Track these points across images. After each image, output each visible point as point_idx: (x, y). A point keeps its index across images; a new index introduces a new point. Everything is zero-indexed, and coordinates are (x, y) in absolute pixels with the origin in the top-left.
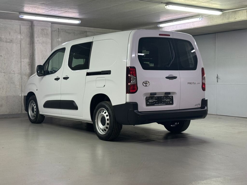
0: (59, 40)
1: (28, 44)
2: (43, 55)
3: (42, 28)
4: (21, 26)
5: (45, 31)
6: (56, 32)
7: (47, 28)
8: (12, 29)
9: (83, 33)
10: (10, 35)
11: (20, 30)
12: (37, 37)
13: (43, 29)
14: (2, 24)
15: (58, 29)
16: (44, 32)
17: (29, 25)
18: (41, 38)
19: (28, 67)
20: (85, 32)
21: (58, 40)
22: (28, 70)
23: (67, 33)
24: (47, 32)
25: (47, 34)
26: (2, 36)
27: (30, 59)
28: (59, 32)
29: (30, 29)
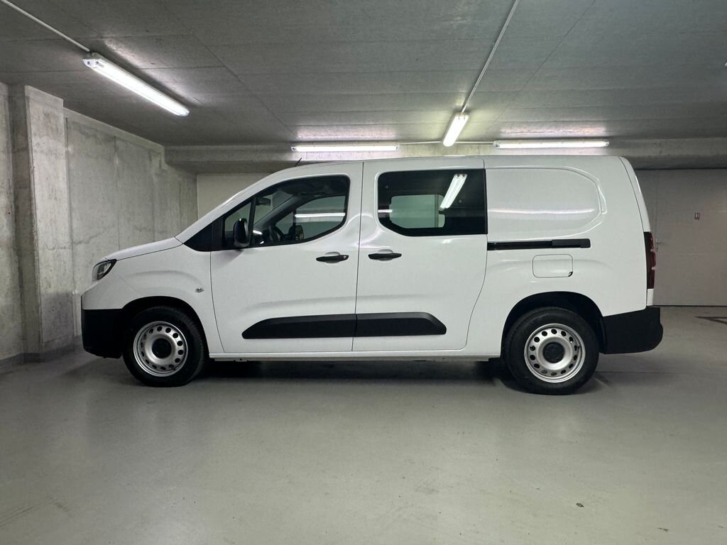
1: (3, 152)
2: (51, 187)
3: (45, 109)
5: (53, 120)
7: (56, 113)
12: (35, 135)
13: (48, 115)
15: (67, 122)
16: (50, 122)
17: (4, 96)
18: (45, 139)
19: (5, 220)
22: (5, 228)
24: (56, 125)
25: (58, 130)
27: (8, 198)
28: (67, 127)
29: (5, 105)
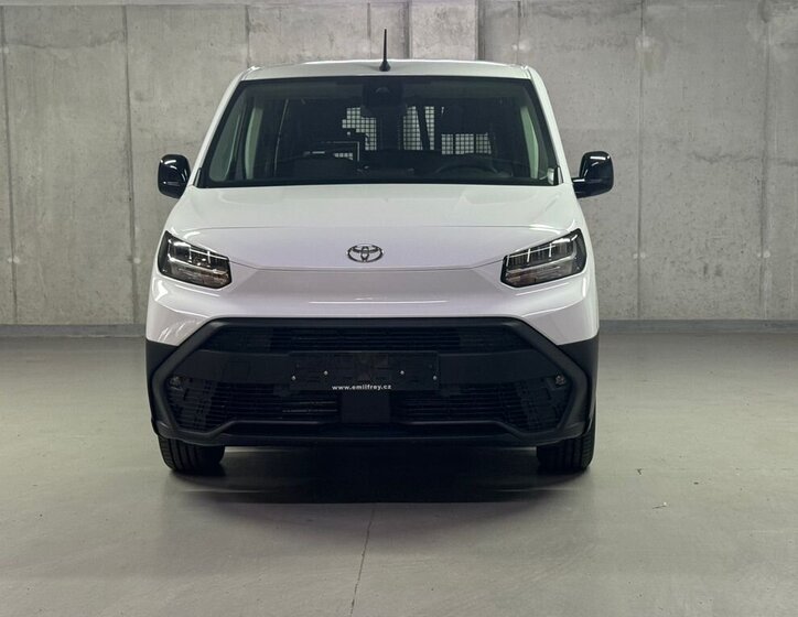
0: (523, 47)
3: (440, 8)
4: (372, 9)
5: (453, 19)
6: (507, 16)
7: (460, 8)
8: (339, 22)
9: (627, 11)
10: (331, 46)
11: (369, 23)
12: (419, 46)
13: (445, 13)
14: (303, 10)
15: (519, 6)
16: (448, 22)
20: (639, 7)
21: (515, 47)
23: (555, 16)
24: (459, 23)
25: (462, 30)
26: (304, 50)
28: (520, 15)
